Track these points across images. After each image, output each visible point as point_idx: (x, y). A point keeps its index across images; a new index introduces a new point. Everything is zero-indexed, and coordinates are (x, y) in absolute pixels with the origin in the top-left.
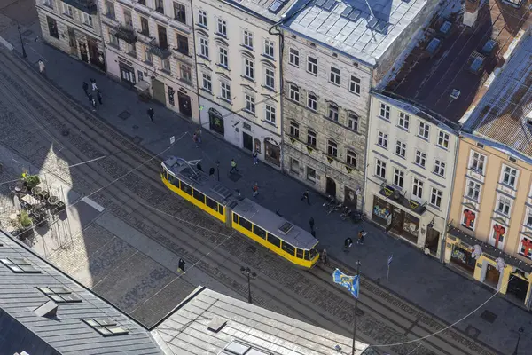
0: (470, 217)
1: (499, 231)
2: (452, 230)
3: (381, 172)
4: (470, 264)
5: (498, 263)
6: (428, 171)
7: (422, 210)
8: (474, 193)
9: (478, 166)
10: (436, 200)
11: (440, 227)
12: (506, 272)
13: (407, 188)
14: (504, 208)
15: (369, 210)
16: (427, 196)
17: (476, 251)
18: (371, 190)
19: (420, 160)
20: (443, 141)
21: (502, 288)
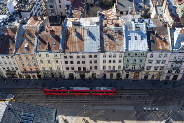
0: (24, 69)
1: (31, 69)
2: (23, 73)
3: (4, 69)
4: (29, 77)
5: (34, 74)
6: (13, 64)
7: (15, 72)
8: (23, 64)
9: (21, 59)
10: (17, 69)
11: (20, 73)
12: (36, 75)
13: (11, 69)
14: (29, 64)
15: (6, 76)
16: (15, 69)
17: (29, 74)
18: (4, 73)
19: (10, 63)
20: (12, 58)
21: (37, 78)
